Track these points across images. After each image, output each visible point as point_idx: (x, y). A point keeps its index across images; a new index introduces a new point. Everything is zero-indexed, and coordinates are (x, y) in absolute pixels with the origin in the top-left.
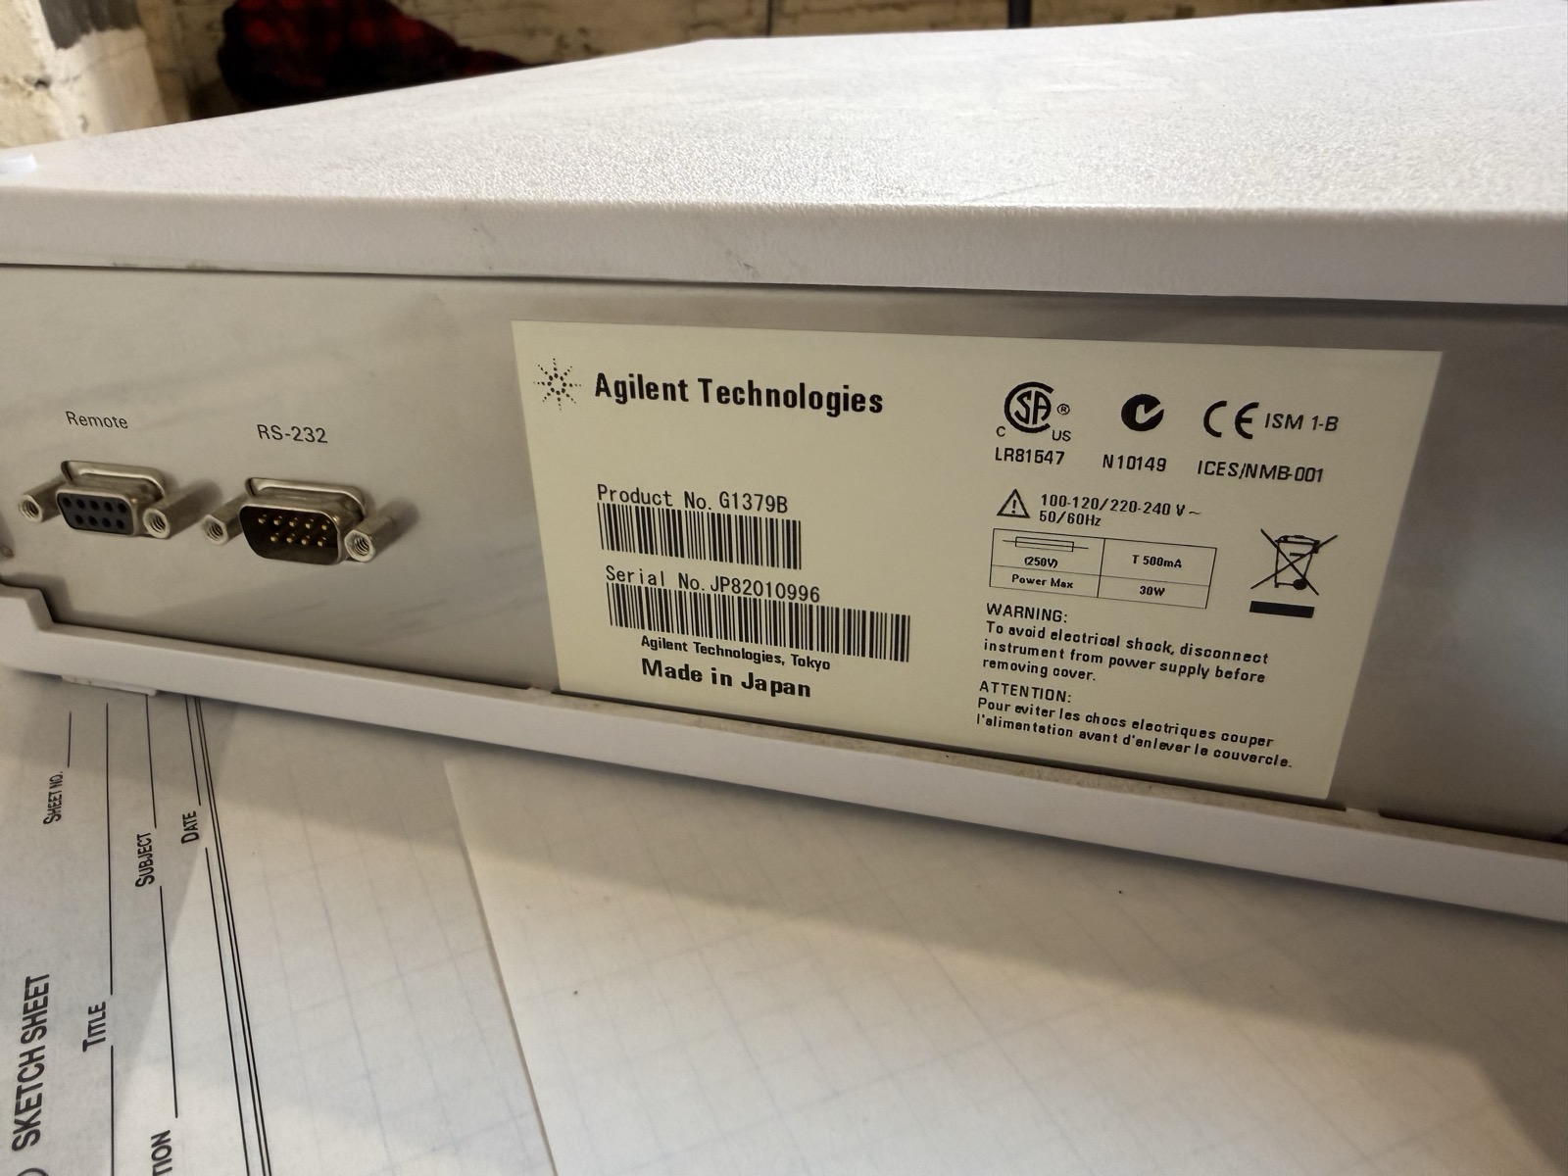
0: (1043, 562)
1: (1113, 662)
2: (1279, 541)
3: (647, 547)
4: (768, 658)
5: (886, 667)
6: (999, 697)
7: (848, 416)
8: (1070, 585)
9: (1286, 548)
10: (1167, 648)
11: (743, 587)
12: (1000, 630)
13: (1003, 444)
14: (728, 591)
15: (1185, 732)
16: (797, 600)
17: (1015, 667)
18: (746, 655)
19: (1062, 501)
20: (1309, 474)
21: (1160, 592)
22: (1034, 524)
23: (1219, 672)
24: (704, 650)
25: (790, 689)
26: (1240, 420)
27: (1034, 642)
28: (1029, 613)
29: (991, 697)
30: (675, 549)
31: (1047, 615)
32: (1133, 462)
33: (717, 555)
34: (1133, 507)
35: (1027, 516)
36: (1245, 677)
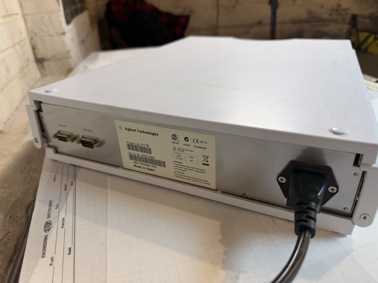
0: (179, 156)
1: (189, 169)
2: (204, 156)
3: (133, 150)
4: (149, 166)
5: (163, 168)
6: (177, 173)
7: (154, 136)
8: (182, 159)
9: (205, 157)
10: (194, 168)
11: (145, 156)
12: (175, 164)
13: (172, 141)
14: (143, 156)
15: (198, 179)
16: (152, 158)
17: (178, 169)
18: (146, 165)
19: (180, 149)
20: (205, 148)
21: (192, 161)
22: (177, 151)
23: (201, 172)
24: (141, 164)
25: (152, 170)
26: (197, 141)
27: (179, 166)
28: (178, 162)
29: (176, 173)
30: (136, 150)
31: (181, 163)
32: (187, 145)
33: (142, 152)
34: (187, 150)
35: (176, 150)
36: (203, 173)
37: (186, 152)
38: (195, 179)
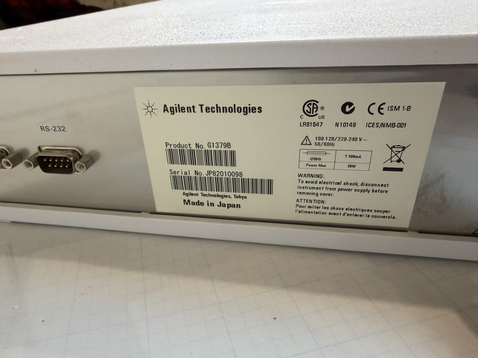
37: (338, 144)
38: (354, 210)
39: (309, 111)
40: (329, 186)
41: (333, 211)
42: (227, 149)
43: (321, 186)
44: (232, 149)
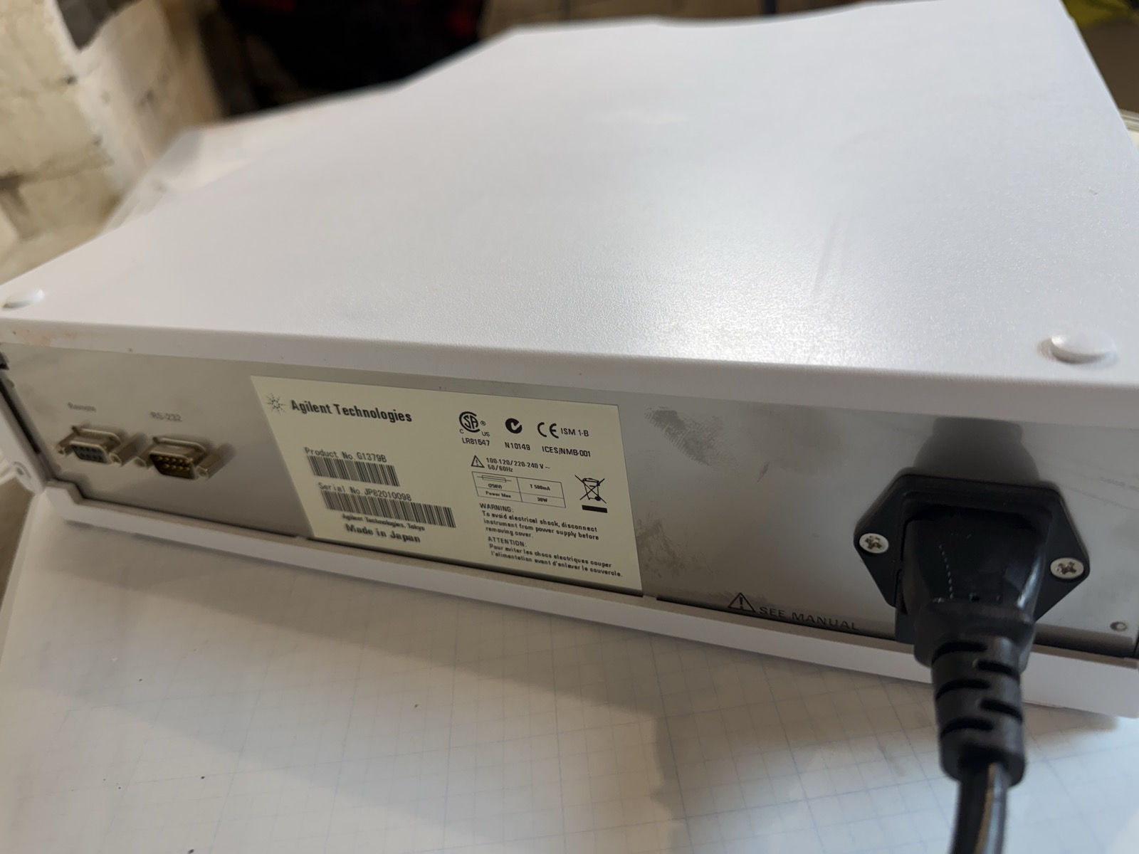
2: (585, 480)
7: (398, 422)
8: (510, 496)
9: (587, 483)
11: (378, 493)
14: (372, 495)
15: (576, 560)
16: (402, 500)
23: (580, 535)
26: (551, 431)
28: (497, 508)
33: (364, 479)
34: (523, 464)
35: (483, 467)
36: (591, 537)
38: (565, 558)
39: (468, 424)
40: (524, 523)
41: (539, 558)
42: (381, 463)
43: (513, 522)
44: (388, 463)
